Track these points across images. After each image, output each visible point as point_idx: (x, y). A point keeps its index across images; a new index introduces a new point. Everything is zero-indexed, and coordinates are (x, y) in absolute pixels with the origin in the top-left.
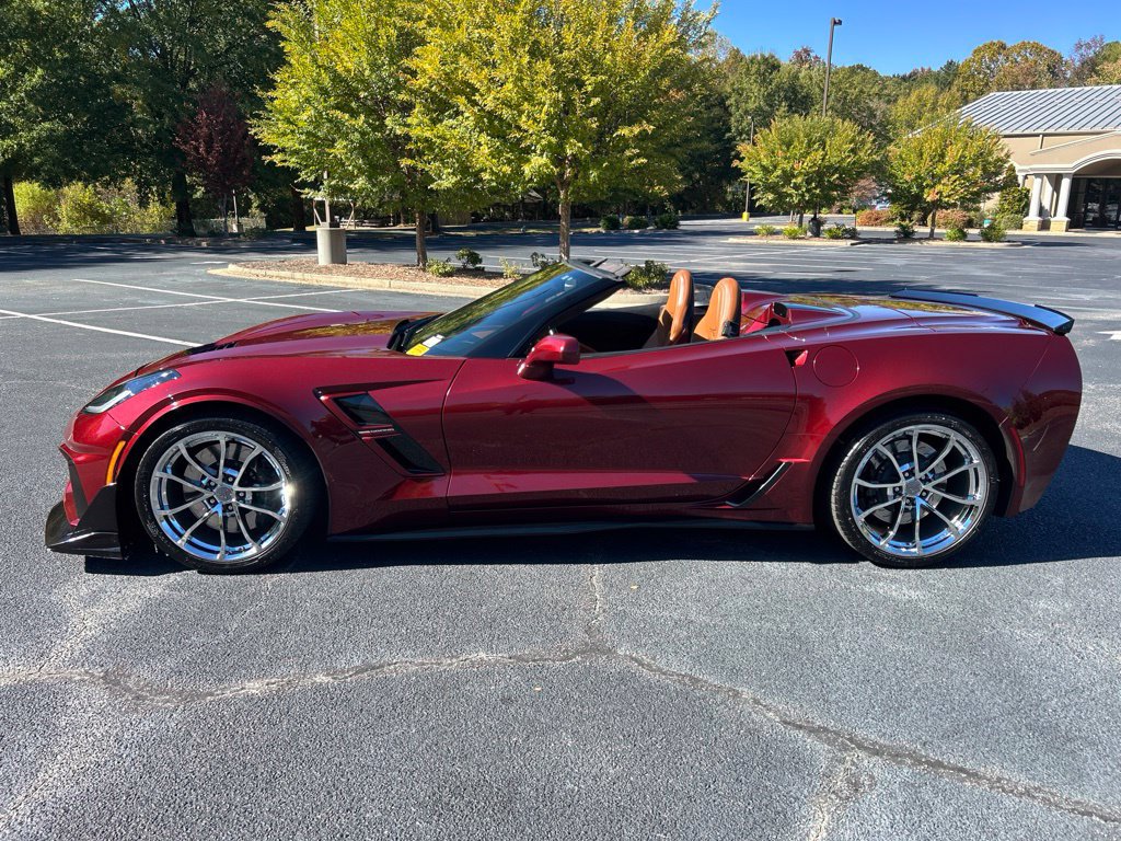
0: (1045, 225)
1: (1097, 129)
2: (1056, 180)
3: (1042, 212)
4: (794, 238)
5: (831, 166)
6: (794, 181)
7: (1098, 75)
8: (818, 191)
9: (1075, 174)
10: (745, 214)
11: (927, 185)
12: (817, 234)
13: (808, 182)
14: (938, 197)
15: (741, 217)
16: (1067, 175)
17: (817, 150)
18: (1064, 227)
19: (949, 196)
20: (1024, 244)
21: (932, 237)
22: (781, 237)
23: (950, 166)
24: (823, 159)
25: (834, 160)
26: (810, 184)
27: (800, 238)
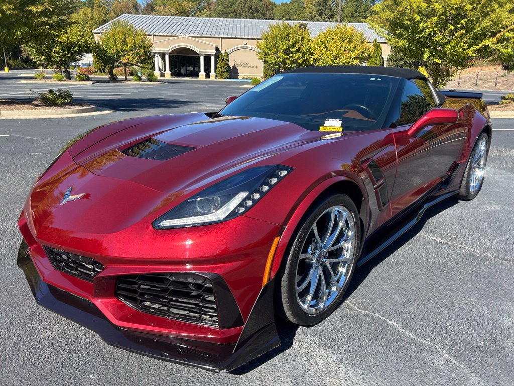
0: (162, 75)
1: (173, 34)
2: (163, 55)
3: (160, 69)
4: (60, 80)
5: (72, 43)
6: (55, 49)
7: (155, 12)
8: (69, 55)
9: (170, 53)
10: (6, 68)
11: (122, 55)
12: (69, 78)
13: (63, 50)
14: (127, 61)
15: (4, 70)
16: (167, 53)
17: (63, 34)
18: (170, 76)
19: (132, 61)
20: (165, 83)
21: (126, 80)
22: (51, 80)
23: (129, 47)
24: (68, 39)
25: (73, 39)
26: (64, 52)
27: (63, 80)
